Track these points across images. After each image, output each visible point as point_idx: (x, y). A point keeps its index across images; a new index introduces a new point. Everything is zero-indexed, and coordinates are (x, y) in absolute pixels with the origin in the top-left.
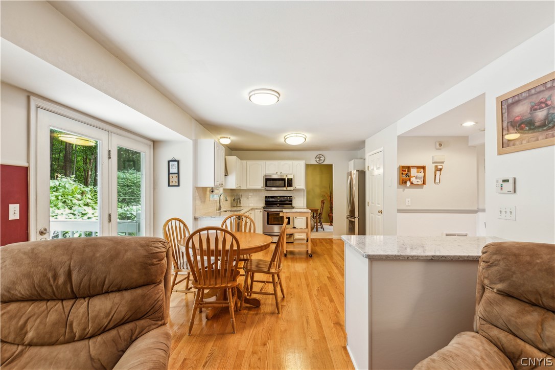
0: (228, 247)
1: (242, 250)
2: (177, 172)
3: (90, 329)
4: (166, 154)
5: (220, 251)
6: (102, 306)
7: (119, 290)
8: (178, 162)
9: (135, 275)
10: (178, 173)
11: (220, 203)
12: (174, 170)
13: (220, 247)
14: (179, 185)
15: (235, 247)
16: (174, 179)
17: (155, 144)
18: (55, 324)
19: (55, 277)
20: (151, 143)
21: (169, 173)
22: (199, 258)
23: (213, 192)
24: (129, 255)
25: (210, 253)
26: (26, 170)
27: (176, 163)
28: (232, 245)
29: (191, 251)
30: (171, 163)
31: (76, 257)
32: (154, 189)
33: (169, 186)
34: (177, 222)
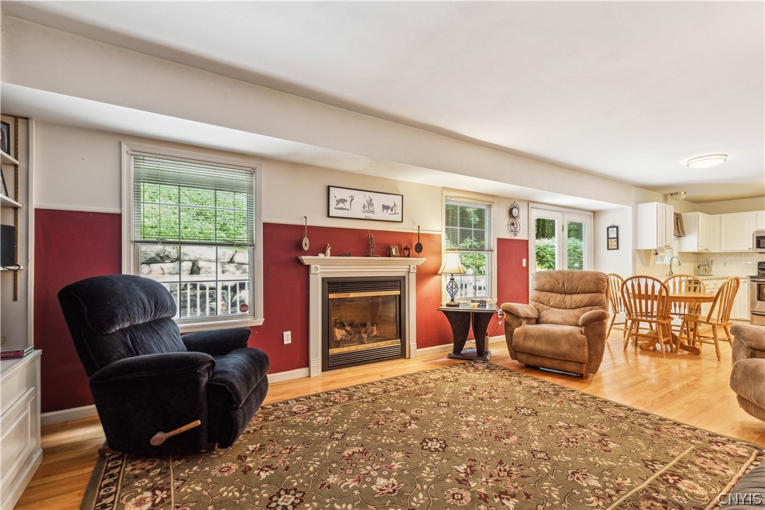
0: (656, 293)
1: (671, 297)
2: (616, 236)
3: (573, 306)
4: (605, 222)
5: (650, 296)
6: (577, 298)
7: (584, 293)
8: (617, 227)
9: (591, 287)
10: (617, 238)
11: (671, 268)
12: (613, 234)
13: (650, 293)
14: (618, 248)
15: (664, 294)
16: (613, 243)
17: (595, 213)
18: (560, 301)
19: (558, 284)
20: (592, 214)
21: (608, 238)
22: (632, 300)
23: (657, 254)
24: (588, 277)
25: (641, 297)
26: (527, 241)
27: (615, 229)
28: (660, 291)
29: (626, 295)
30: (610, 229)
31: (566, 277)
32: (594, 252)
33: (608, 249)
34: (616, 278)
